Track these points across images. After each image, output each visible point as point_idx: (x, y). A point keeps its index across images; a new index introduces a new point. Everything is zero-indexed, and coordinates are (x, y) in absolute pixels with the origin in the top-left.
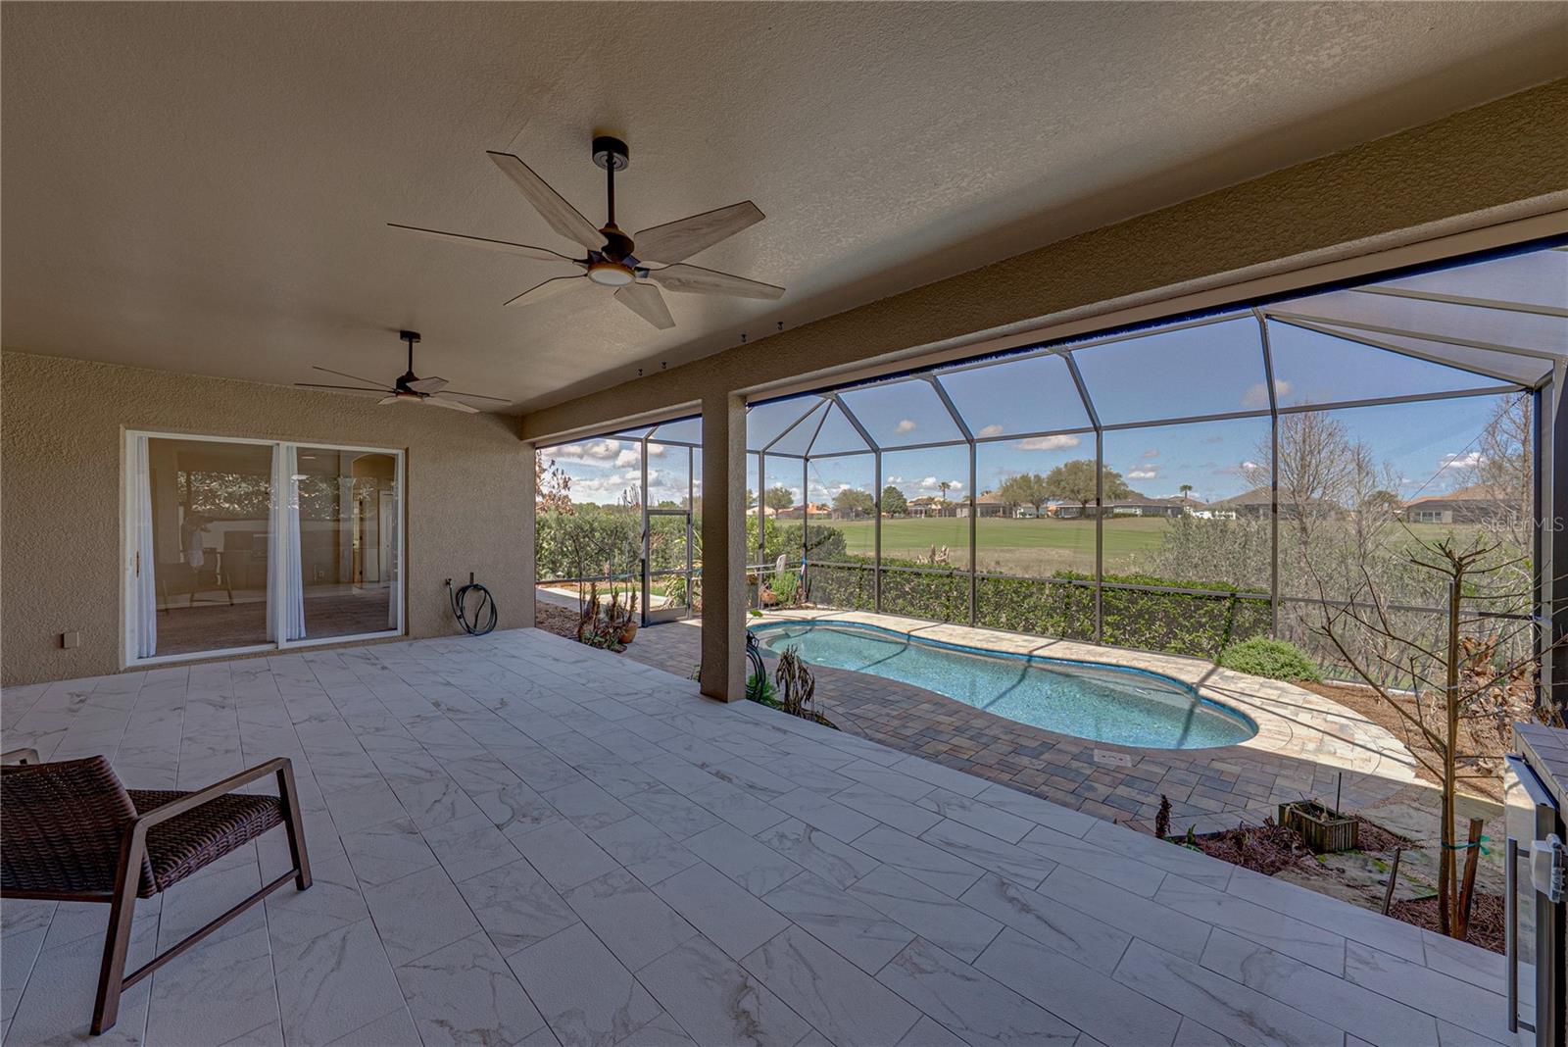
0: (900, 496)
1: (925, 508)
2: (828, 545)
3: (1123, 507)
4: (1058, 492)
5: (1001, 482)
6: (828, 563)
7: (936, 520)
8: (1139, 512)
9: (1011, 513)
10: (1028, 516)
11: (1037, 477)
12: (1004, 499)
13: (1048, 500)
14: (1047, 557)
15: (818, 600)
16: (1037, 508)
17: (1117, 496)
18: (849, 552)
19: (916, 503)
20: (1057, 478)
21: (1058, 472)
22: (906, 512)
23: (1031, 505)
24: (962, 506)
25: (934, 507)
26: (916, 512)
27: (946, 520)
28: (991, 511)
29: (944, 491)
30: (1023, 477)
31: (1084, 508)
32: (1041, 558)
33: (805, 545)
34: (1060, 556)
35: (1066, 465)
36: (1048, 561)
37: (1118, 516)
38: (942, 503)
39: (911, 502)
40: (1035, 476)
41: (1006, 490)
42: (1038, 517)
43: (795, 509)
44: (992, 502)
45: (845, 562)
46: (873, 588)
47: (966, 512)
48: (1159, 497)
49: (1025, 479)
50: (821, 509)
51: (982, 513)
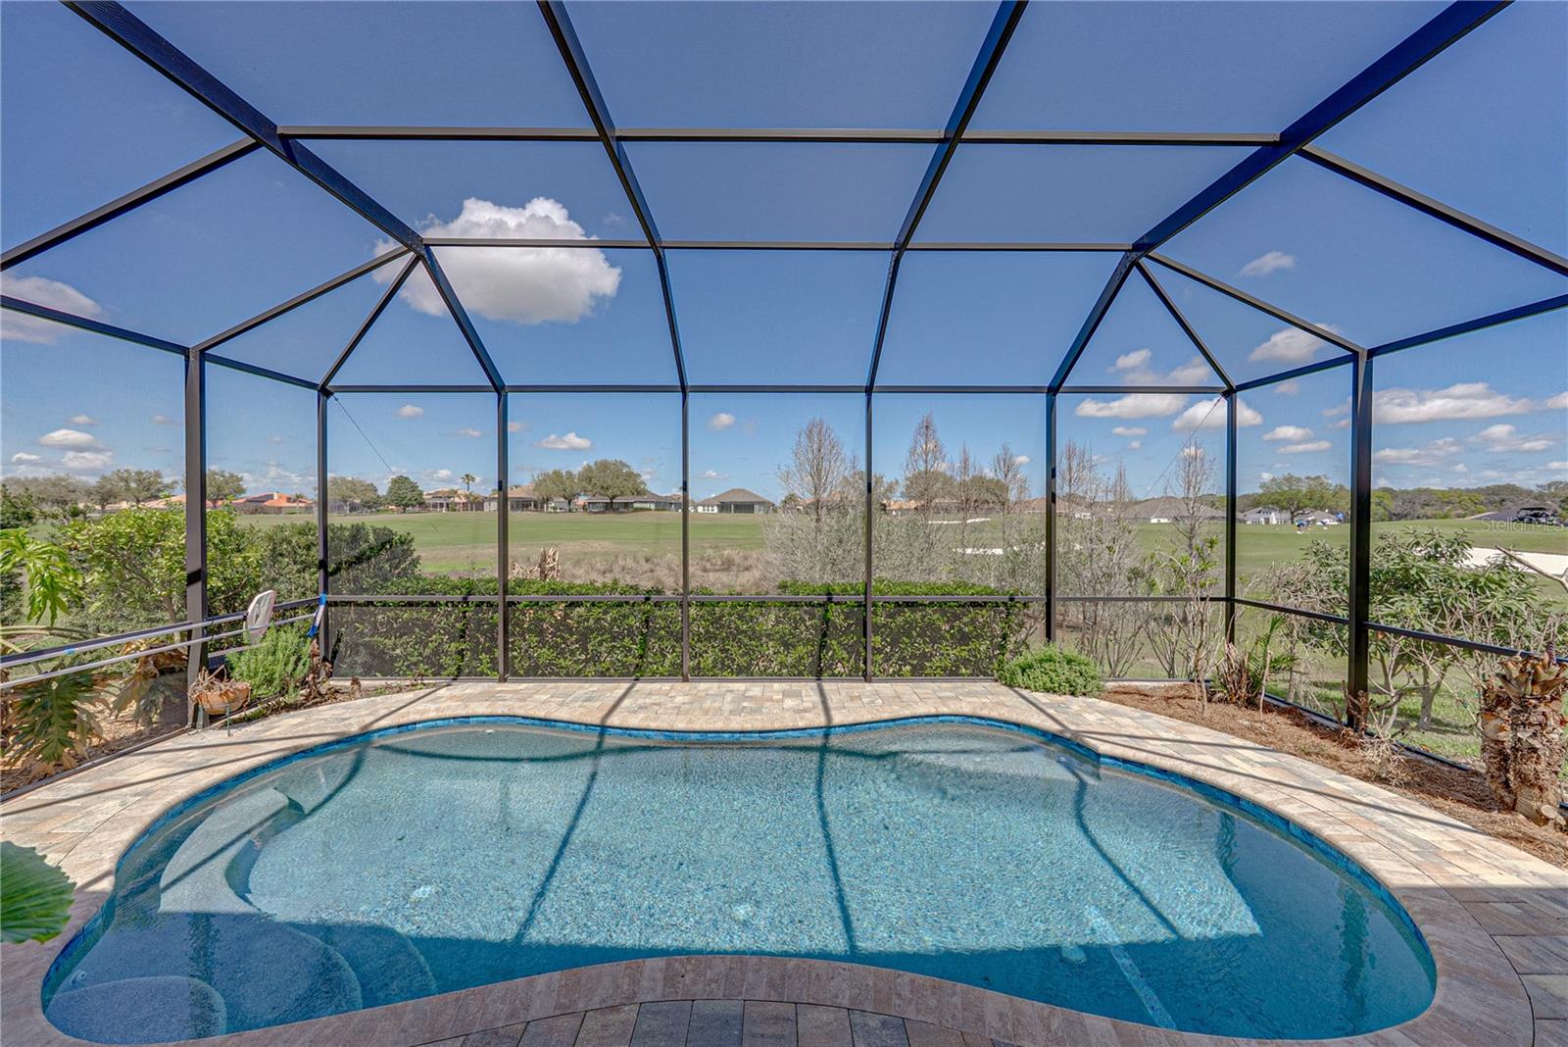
0: (414, 488)
1: (445, 502)
2: (383, 560)
3: (641, 502)
4: (590, 488)
5: (533, 476)
6: (384, 598)
7: (461, 514)
8: (653, 506)
9: (542, 507)
10: (558, 510)
11: (569, 473)
12: (536, 493)
13: (579, 495)
14: (590, 549)
15: (359, 670)
16: (569, 503)
17: (639, 493)
18: (427, 569)
19: (435, 496)
20: (587, 476)
21: (588, 469)
22: (422, 504)
23: (562, 499)
24: (492, 499)
25: (457, 500)
26: (435, 506)
27: (473, 514)
28: (524, 504)
29: (468, 483)
30: (555, 473)
31: (612, 503)
32: (585, 550)
33: (323, 565)
34: (602, 548)
35: (596, 463)
36: (592, 553)
37: (637, 510)
38: (467, 497)
39: (428, 494)
40: (567, 472)
41: (538, 485)
42: (570, 511)
43: (249, 501)
44: (523, 496)
45: (422, 592)
46: (494, 640)
47: (494, 506)
48: (664, 495)
49: (557, 473)
50: (295, 501)
51: (512, 507)
